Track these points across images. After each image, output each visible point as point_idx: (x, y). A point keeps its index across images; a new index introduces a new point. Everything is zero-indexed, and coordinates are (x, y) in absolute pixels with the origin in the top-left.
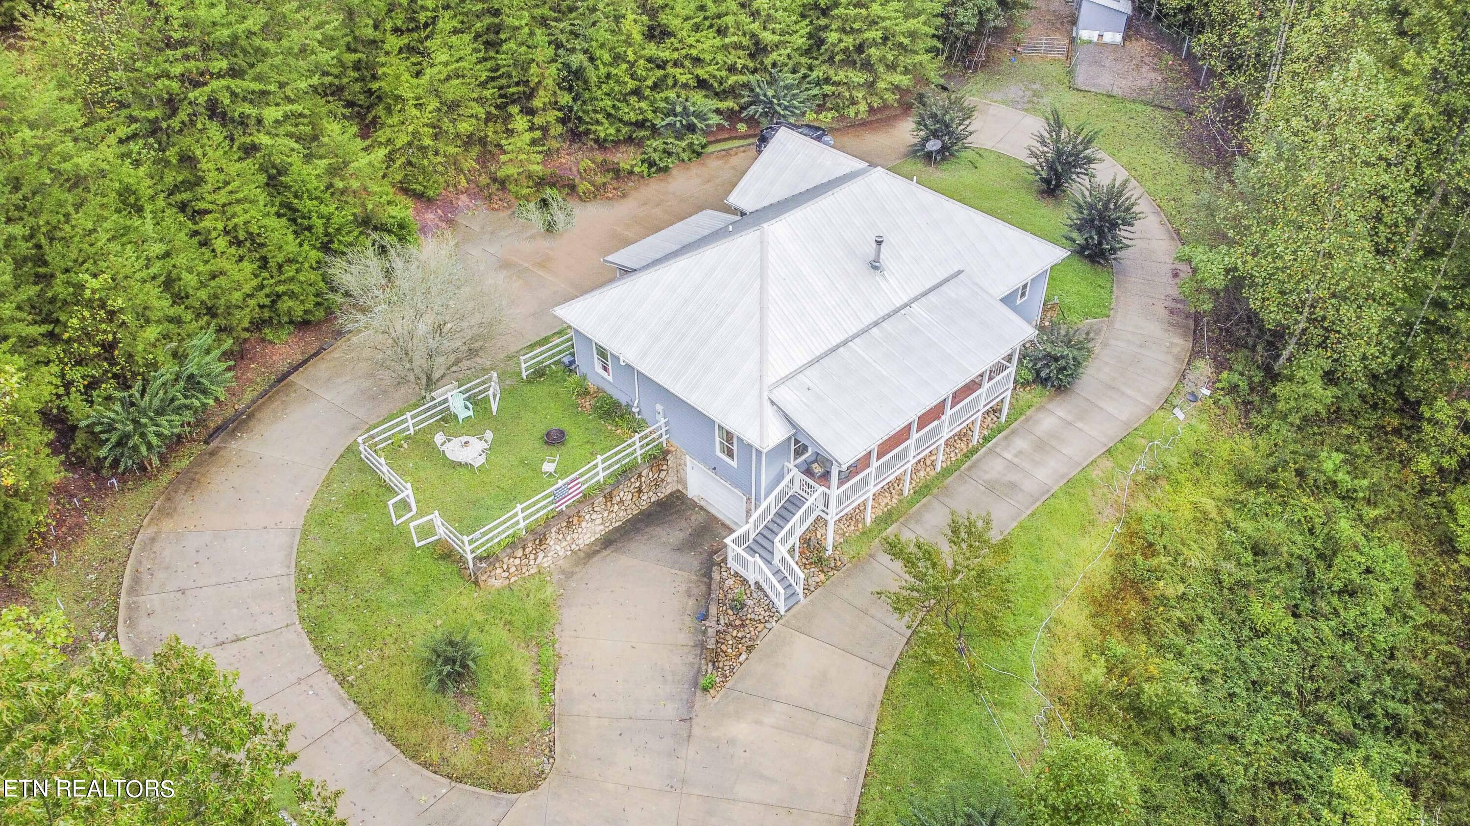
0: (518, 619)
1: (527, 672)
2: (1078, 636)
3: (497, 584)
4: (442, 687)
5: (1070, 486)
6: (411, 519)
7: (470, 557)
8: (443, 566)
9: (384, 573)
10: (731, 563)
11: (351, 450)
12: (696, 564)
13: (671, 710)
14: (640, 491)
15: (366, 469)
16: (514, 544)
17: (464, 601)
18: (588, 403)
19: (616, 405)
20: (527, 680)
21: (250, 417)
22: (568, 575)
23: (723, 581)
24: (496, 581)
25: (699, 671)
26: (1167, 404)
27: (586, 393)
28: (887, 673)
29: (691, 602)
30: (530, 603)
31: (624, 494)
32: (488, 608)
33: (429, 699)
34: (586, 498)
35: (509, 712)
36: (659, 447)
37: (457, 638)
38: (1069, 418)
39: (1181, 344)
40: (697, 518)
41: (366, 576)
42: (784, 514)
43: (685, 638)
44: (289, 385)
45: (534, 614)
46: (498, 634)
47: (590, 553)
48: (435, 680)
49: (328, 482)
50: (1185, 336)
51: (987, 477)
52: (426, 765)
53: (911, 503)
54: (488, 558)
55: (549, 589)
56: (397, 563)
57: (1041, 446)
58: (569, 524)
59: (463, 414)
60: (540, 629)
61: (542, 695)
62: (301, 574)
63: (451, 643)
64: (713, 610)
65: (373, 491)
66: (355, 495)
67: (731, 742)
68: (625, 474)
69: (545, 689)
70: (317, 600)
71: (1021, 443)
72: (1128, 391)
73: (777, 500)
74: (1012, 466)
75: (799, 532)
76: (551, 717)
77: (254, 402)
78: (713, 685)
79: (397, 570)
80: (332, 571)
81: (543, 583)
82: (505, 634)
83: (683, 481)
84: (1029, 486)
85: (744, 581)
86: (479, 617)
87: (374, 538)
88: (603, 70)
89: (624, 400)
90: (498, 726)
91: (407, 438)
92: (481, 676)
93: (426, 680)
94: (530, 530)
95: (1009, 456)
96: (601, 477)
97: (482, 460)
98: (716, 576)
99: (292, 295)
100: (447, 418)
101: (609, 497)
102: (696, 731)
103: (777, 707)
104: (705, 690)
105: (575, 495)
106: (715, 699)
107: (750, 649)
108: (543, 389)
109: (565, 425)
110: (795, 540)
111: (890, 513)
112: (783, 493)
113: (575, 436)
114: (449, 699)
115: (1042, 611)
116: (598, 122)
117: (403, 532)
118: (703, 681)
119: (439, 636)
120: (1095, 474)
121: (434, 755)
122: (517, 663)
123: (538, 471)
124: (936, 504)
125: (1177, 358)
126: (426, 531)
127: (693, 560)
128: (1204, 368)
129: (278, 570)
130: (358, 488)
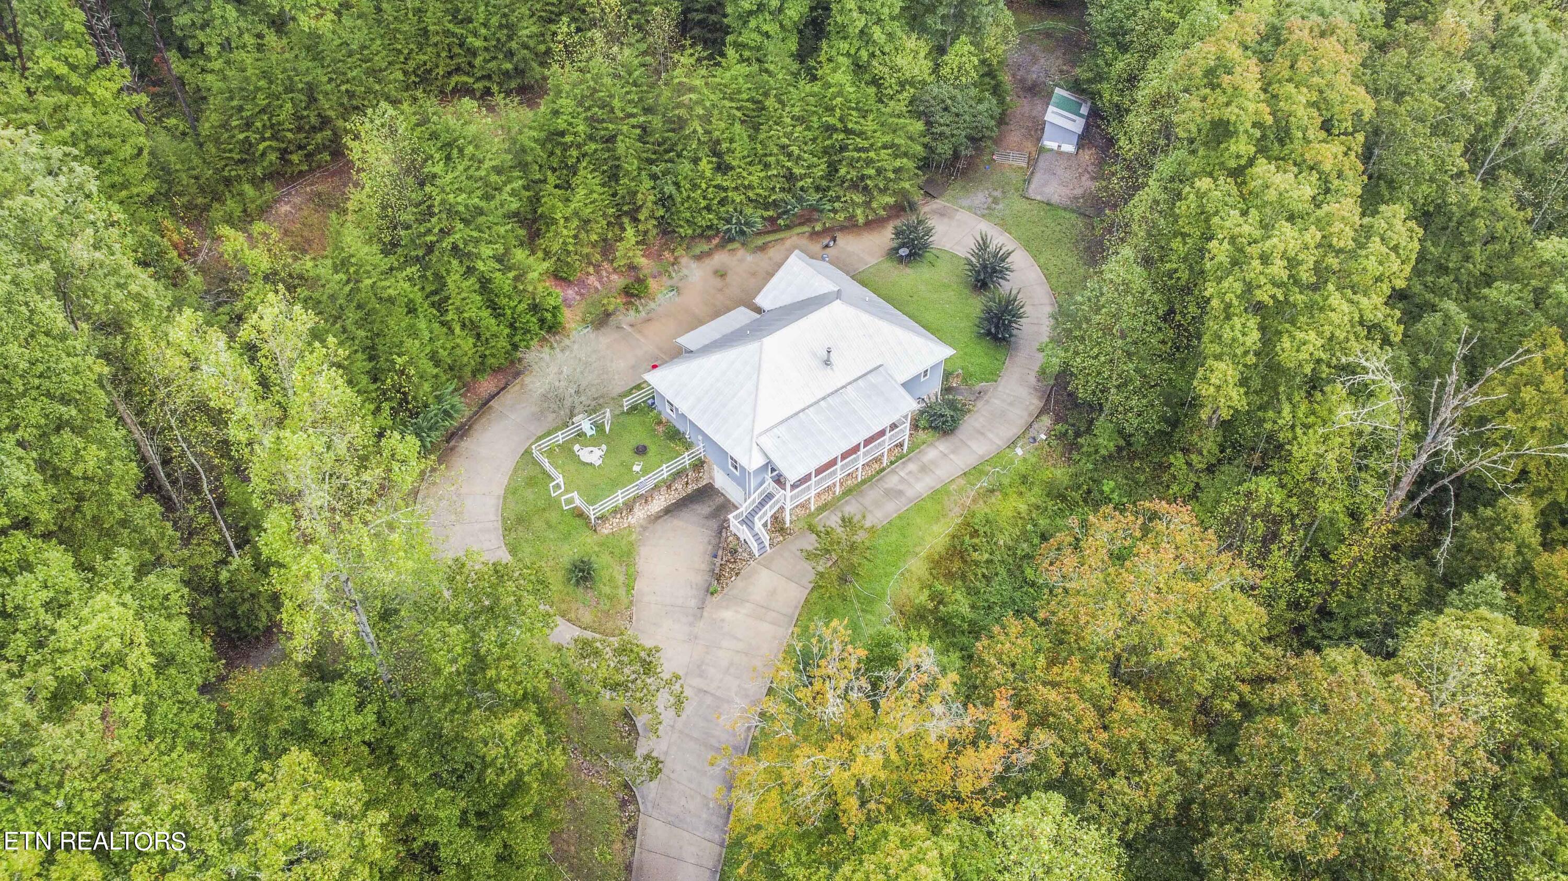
0: (617, 551)
1: (620, 579)
2: (919, 579)
3: (606, 532)
4: (578, 583)
5: (936, 493)
6: (562, 495)
7: (592, 517)
8: (578, 521)
9: (547, 523)
10: (732, 528)
11: (528, 452)
12: (715, 526)
13: (693, 603)
14: (687, 483)
15: (536, 463)
16: (616, 511)
17: (589, 540)
18: (661, 429)
19: (677, 432)
20: (620, 583)
21: (470, 427)
22: (645, 528)
23: (727, 537)
24: (606, 530)
25: (710, 584)
26: (1013, 444)
27: (660, 423)
28: (807, 591)
29: (710, 547)
30: (624, 542)
31: (678, 485)
32: (601, 545)
33: (571, 588)
34: (656, 487)
35: (610, 598)
36: (700, 459)
37: (586, 559)
38: (946, 452)
39: (1036, 403)
40: (719, 500)
41: (538, 524)
42: (762, 504)
43: (704, 566)
44: (490, 408)
45: (625, 549)
46: (605, 558)
47: (657, 517)
48: (574, 580)
49: (516, 470)
50: (1040, 398)
51: (886, 486)
52: (568, 620)
53: (839, 499)
54: (602, 518)
55: (634, 537)
56: (553, 517)
57: (924, 469)
58: (646, 501)
59: (590, 433)
60: (628, 557)
61: (628, 592)
62: (505, 520)
63: (582, 562)
64: (720, 553)
65: (540, 476)
66: (531, 478)
67: (723, 620)
68: (678, 474)
69: (629, 588)
70: (513, 535)
71: (912, 467)
72: (990, 435)
73: (762, 494)
74: (902, 480)
75: (770, 514)
76: (631, 602)
77: (471, 418)
78: (716, 591)
79: (554, 521)
80: (520, 520)
81: (631, 533)
82: (609, 558)
83: (712, 478)
84: (910, 493)
85: (738, 539)
86: (596, 549)
87: (541, 503)
88: (685, 194)
89: (682, 430)
90: (605, 605)
91: (559, 446)
92: (597, 579)
93: (569, 580)
94: (625, 504)
95: (902, 474)
96: (665, 476)
97: (600, 462)
98: (724, 534)
99: (493, 355)
100: (581, 434)
101: (669, 487)
102: (705, 614)
103: (747, 604)
104: (712, 594)
105: (650, 485)
106: (717, 598)
107: (737, 574)
108: (635, 419)
109: (647, 443)
110: (768, 517)
111: (826, 504)
112: (764, 491)
113: (652, 449)
114: (581, 590)
115: (901, 564)
116: (682, 227)
117: (557, 501)
118: (711, 589)
119: (576, 557)
120: (953, 487)
121: (572, 616)
122: (615, 574)
123: (630, 469)
124: (854, 501)
125: (1030, 415)
126: (569, 502)
127: (714, 524)
128: (1047, 421)
129: (493, 518)
130: (532, 474)
